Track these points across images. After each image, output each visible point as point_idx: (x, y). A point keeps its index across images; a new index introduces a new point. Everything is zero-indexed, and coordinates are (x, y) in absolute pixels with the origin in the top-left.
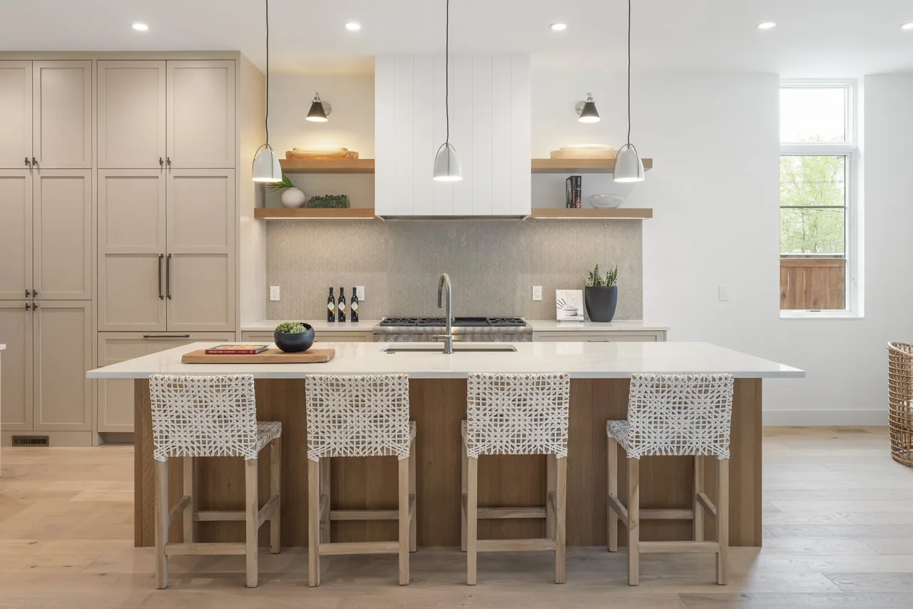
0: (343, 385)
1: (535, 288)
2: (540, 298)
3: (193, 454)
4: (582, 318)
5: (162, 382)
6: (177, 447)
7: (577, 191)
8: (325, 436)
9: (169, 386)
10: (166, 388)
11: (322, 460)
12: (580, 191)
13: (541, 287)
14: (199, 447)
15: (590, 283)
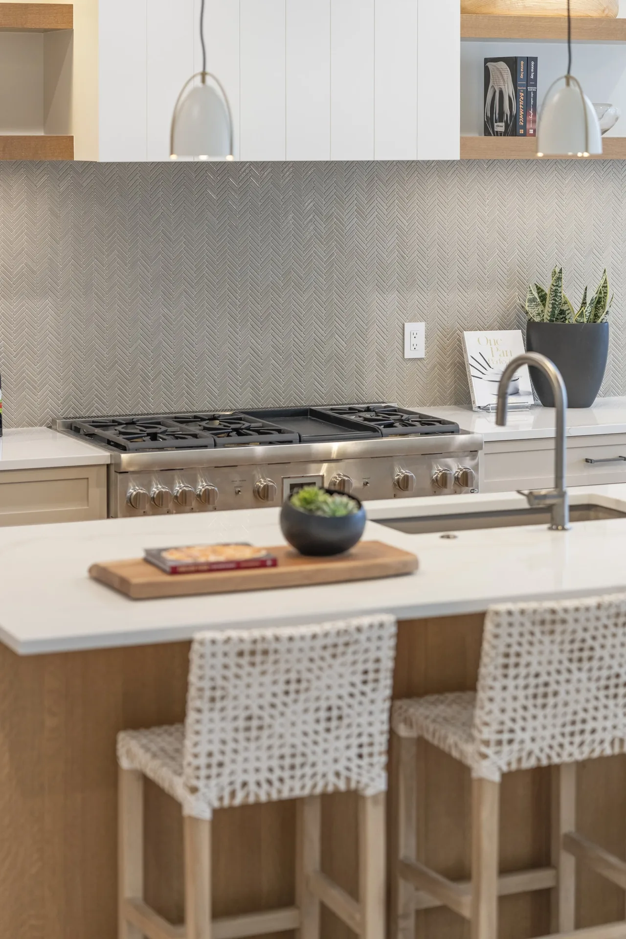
0: (564, 622)
1: (409, 327)
2: (421, 353)
3: (269, 794)
4: (530, 400)
5: (226, 648)
6: (238, 786)
7: (527, 94)
8: (517, 727)
9: (241, 654)
10: (232, 660)
11: (507, 777)
12: (535, 93)
13: (423, 324)
14: (281, 780)
15: (542, 314)
